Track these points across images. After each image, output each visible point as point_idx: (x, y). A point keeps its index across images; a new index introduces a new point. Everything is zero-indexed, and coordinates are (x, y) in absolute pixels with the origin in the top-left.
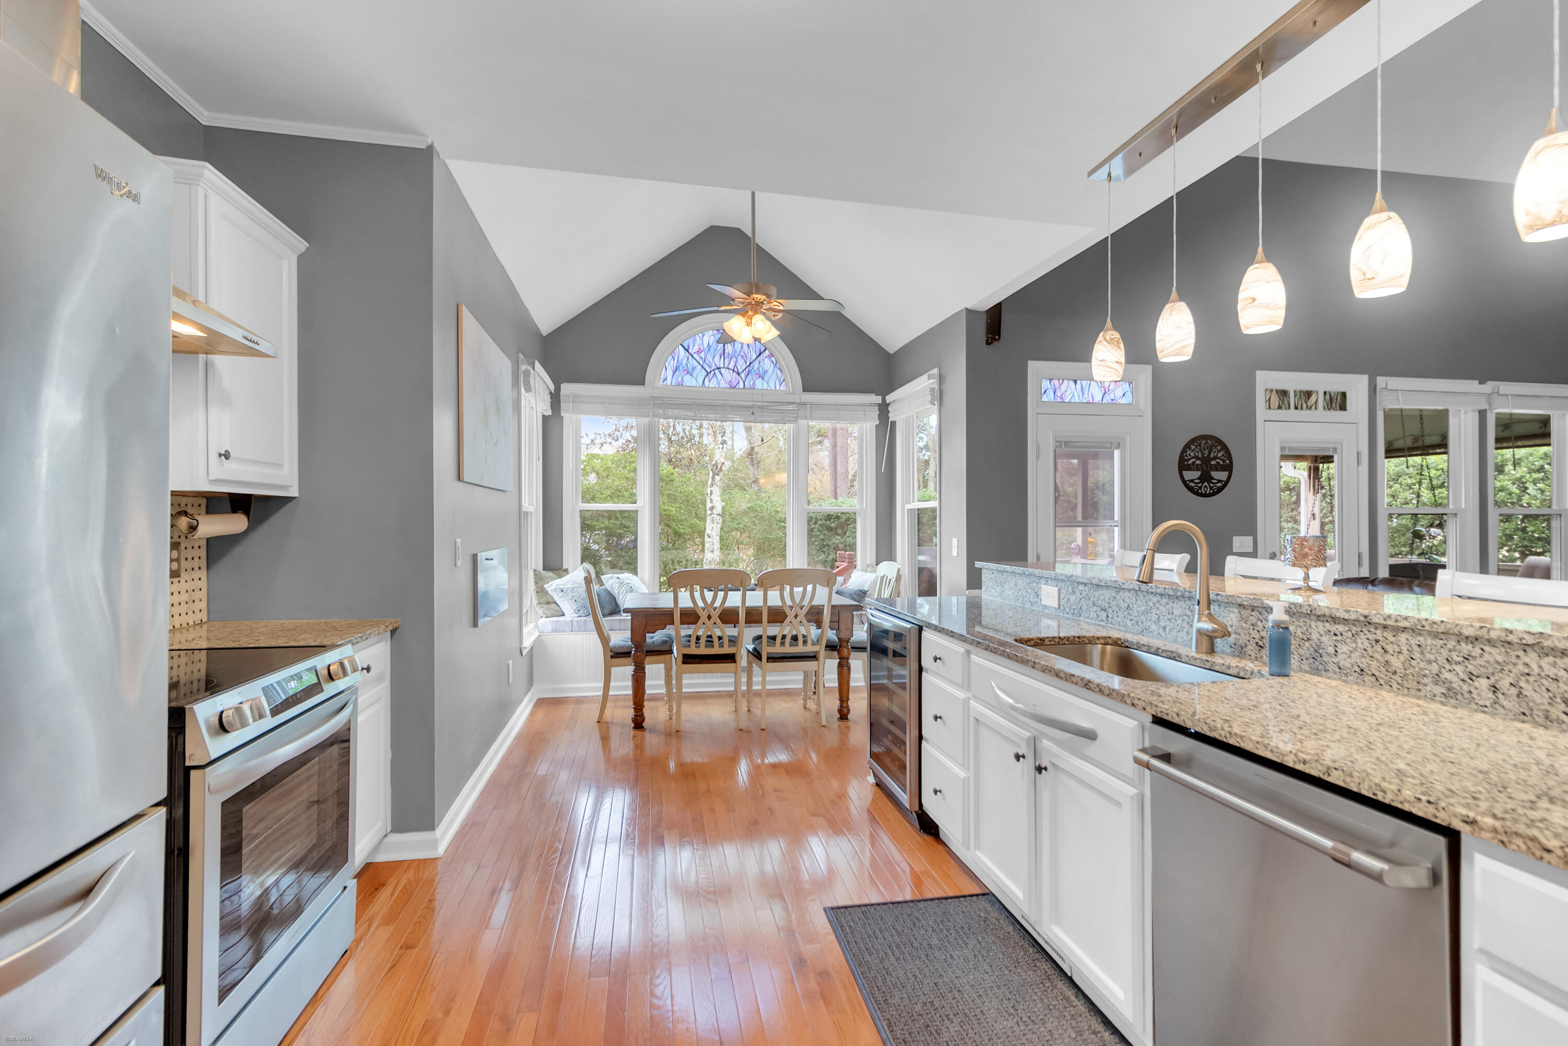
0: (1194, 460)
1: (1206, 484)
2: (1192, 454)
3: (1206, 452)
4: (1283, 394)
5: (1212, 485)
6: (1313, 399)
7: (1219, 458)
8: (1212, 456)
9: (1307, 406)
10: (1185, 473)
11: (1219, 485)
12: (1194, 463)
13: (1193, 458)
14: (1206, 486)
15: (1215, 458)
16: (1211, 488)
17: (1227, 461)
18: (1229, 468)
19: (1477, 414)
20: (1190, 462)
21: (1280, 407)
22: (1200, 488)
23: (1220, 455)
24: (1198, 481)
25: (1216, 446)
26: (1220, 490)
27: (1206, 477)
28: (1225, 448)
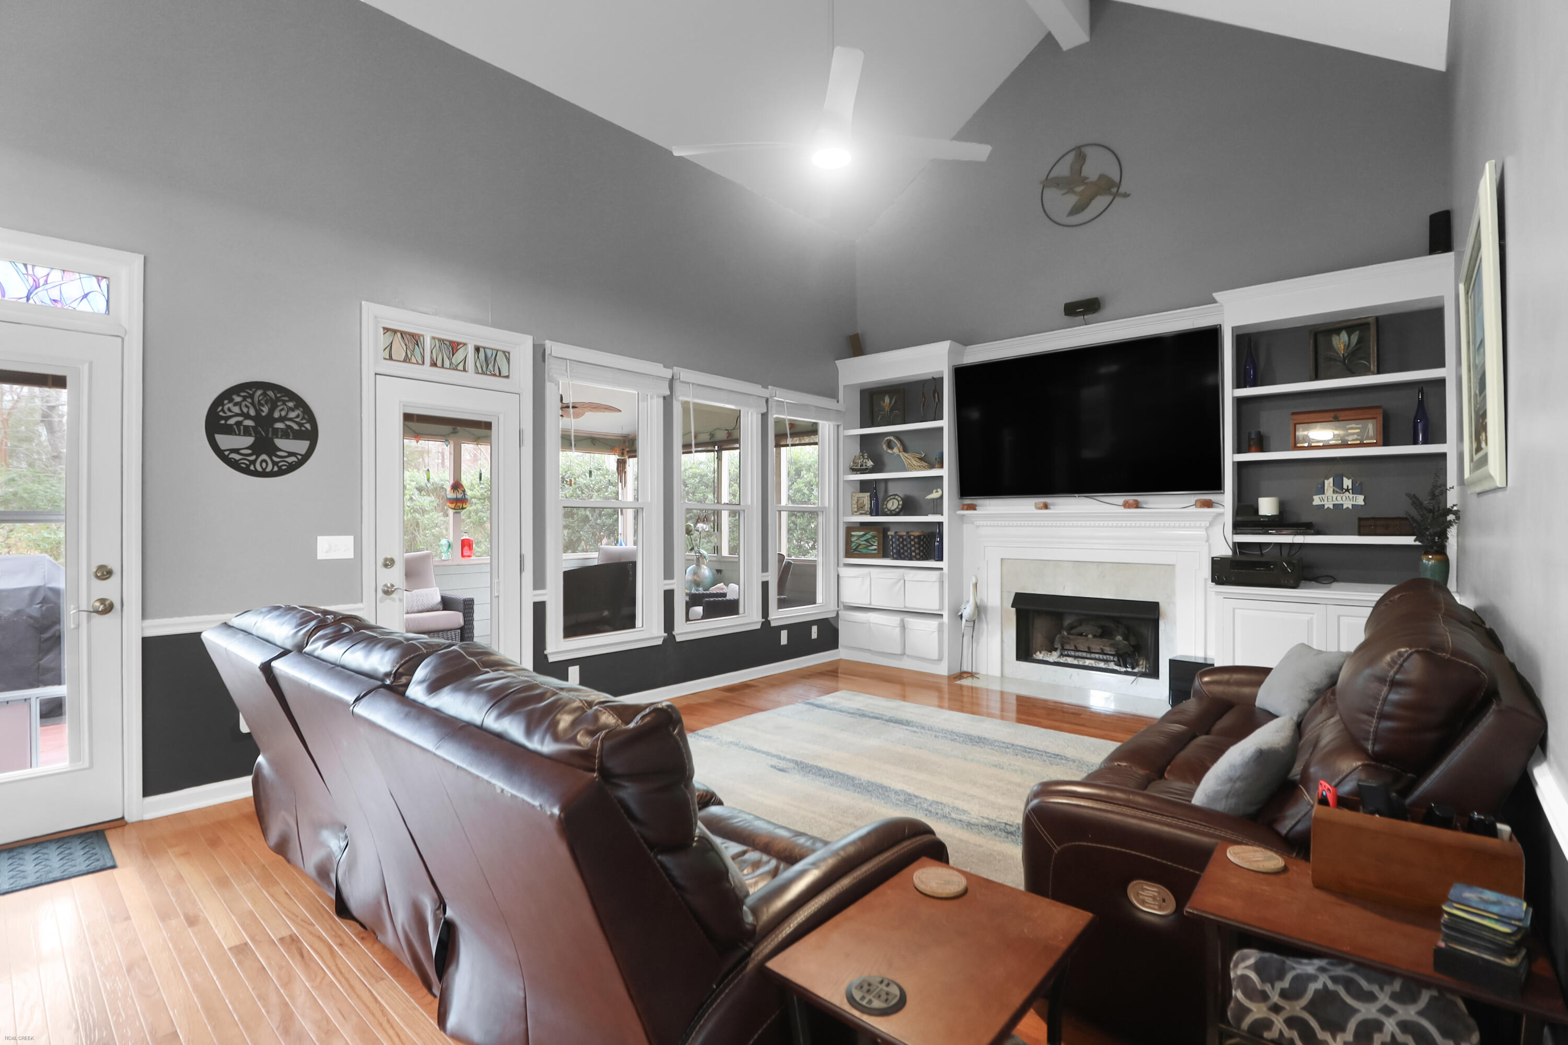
0: (240, 419)
1: (264, 457)
2: (236, 410)
3: (265, 410)
4: (414, 339)
5: (276, 459)
6: (460, 355)
7: (291, 420)
8: (276, 415)
9: (451, 363)
10: (218, 437)
11: (292, 459)
12: (238, 424)
13: (237, 415)
14: (264, 461)
15: (282, 419)
16: (274, 463)
17: (308, 426)
18: (312, 436)
19: (661, 400)
20: (232, 421)
21: (407, 360)
22: (253, 462)
23: (292, 415)
24: (249, 452)
25: (284, 403)
26: (292, 468)
27: (264, 446)
28: (300, 403)
